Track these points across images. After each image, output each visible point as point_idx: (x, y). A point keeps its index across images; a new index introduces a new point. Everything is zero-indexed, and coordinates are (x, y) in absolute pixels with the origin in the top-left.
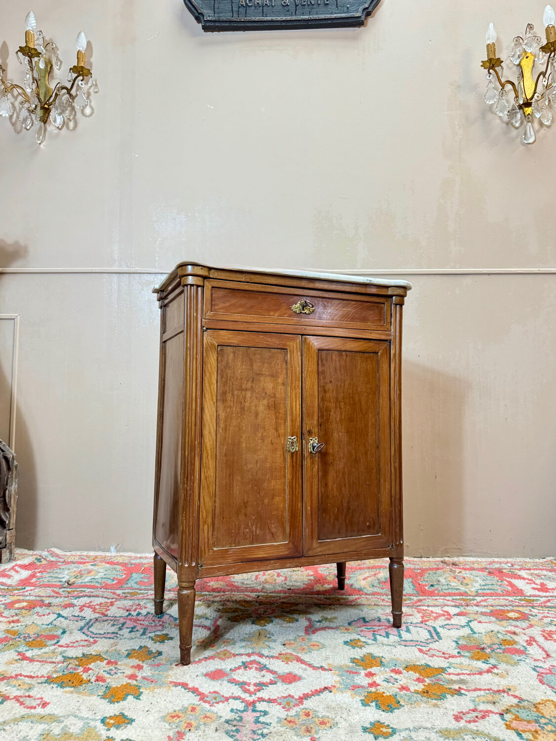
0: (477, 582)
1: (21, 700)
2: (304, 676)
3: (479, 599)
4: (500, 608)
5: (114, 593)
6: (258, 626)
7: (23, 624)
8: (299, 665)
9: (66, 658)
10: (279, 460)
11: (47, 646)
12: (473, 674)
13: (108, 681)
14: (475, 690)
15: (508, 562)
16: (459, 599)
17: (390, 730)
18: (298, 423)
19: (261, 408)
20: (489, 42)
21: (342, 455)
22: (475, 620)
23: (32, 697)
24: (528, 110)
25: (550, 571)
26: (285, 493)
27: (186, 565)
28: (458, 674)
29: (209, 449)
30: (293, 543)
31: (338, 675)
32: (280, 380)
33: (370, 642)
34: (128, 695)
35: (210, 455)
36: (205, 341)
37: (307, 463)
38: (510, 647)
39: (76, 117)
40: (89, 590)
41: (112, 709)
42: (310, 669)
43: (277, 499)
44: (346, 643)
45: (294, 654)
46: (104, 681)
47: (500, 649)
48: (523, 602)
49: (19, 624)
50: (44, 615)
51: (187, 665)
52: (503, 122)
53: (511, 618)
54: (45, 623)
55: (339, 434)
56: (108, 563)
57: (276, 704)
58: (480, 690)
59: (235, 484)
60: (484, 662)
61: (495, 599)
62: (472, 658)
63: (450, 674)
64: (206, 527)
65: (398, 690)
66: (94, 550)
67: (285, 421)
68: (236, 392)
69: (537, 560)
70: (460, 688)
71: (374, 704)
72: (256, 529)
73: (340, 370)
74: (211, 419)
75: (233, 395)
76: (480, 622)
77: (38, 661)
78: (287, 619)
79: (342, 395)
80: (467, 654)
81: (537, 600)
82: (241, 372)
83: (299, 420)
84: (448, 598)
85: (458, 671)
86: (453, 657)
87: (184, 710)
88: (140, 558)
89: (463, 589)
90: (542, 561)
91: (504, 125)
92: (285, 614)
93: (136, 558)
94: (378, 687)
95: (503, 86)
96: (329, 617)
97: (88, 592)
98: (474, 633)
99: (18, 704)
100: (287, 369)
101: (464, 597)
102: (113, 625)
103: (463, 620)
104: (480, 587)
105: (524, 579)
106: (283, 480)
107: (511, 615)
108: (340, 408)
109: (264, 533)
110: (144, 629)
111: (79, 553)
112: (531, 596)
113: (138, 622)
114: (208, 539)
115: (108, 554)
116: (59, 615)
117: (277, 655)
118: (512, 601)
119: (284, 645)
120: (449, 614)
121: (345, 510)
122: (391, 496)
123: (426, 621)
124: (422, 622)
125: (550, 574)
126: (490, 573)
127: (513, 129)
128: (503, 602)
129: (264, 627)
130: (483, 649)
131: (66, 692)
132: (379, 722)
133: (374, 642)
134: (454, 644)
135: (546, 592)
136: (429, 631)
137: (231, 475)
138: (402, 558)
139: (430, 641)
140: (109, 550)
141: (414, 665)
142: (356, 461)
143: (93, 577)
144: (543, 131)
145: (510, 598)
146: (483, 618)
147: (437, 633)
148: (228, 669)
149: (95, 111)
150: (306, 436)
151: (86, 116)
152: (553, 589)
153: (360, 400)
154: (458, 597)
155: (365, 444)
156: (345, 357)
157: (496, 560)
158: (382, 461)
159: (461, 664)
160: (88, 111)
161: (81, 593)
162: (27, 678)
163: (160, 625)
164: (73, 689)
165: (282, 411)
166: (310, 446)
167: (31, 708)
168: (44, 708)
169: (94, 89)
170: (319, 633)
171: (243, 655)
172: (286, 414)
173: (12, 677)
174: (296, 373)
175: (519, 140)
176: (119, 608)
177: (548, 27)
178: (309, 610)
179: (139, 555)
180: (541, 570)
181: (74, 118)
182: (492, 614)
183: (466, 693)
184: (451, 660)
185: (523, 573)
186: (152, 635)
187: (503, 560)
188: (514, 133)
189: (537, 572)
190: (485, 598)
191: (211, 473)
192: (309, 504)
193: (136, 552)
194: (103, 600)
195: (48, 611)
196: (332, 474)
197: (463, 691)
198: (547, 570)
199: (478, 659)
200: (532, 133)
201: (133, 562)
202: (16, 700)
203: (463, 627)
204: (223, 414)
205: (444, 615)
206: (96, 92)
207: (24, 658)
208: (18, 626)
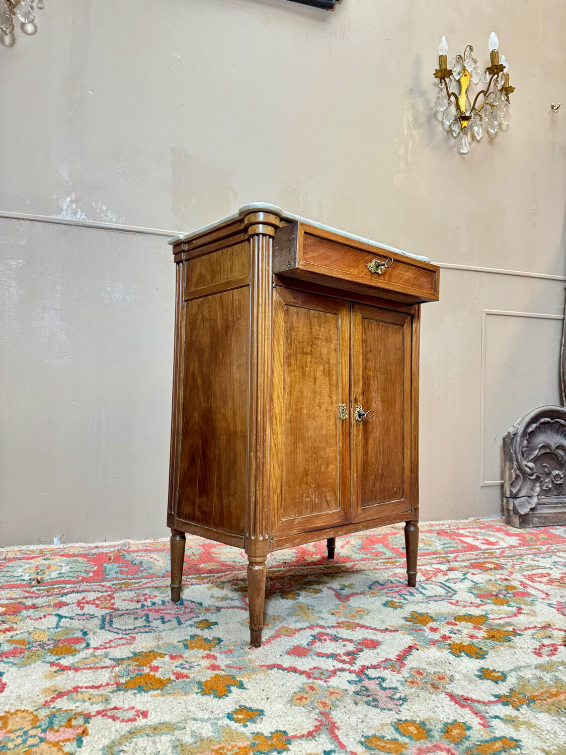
0: (435, 542)
1: (109, 714)
2: (380, 640)
3: (452, 556)
4: (474, 561)
5: (104, 586)
6: (290, 601)
7: (22, 631)
8: (363, 630)
9: (118, 661)
10: (332, 427)
11: (79, 651)
12: (511, 617)
13: (192, 676)
14: (526, 629)
15: (443, 525)
16: (437, 558)
17: (499, 674)
18: (347, 391)
19: (319, 374)
20: (441, 54)
21: (378, 423)
22: (468, 573)
23: (120, 709)
24: (465, 123)
25: (482, 528)
26: (336, 461)
27: (261, 538)
28: (500, 619)
29: (277, 414)
30: (344, 512)
31: (408, 634)
32: (333, 347)
33: (402, 601)
34: (229, 686)
35: (278, 420)
36: (274, 298)
37: (354, 430)
38: (516, 591)
39: (14, 32)
40: (70, 585)
41: (228, 704)
42: (379, 633)
43: (331, 466)
44: (384, 605)
45: (351, 621)
46: (187, 677)
47: (508, 593)
48: (487, 555)
49: (18, 632)
50: (41, 618)
51: (260, 646)
52: (444, 130)
53: (491, 569)
54: (51, 627)
55: (376, 404)
56: (62, 555)
57: (382, 669)
58: (529, 628)
59: (298, 451)
60: (508, 606)
61: (464, 555)
62: (495, 604)
63: (494, 619)
64: (276, 496)
65: (469, 639)
66: (33, 543)
67: (337, 388)
68: (299, 356)
69: (462, 521)
70: (514, 629)
71: (463, 654)
72: (315, 498)
73: (378, 340)
74: (279, 382)
75: (296, 358)
76: (473, 574)
77: (84, 669)
78: (312, 590)
79: (378, 364)
80: (489, 601)
81: (494, 552)
82: (303, 335)
83: (347, 387)
84: (426, 557)
85: (496, 616)
86: (481, 605)
87: (303, 689)
88: (96, 547)
89: (431, 549)
90: (466, 521)
91: (445, 133)
92: (304, 586)
93: (91, 548)
94: (452, 639)
95: (449, 96)
96: (347, 584)
97: (70, 588)
98: (477, 584)
99: (110, 720)
100: (338, 335)
101: (438, 555)
102: (136, 619)
103: (458, 575)
104: (442, 547)
105: (467, 536)
106: (335, 448)
107: (488, 565)
108: (377, 377)
109: (322, 502)
110: (176, 618)
111: (16, 548)
112: (486, 549)
113: (161, 611)
114: (278, 509)
115: (53, 546)
116: (60, 617)
117: (336, 625)
118: (476, 555)
119: (333, 614)
120: (442, 571)
121: (380, 477)
122: (411, 463)
123: (430, 578)
124: (427, 579)
125: (483, 531)
126: (438, 533)
127: (452, 137)
128: (474, 557)
129: (297, 601)
130: (496, 595)
131: (155, 696)
132: (483, 668)
133: (406, 601)
134: (470, 594)
135: (494, 545)
136: (441, 586)
137: (295, 443)
138: (417, 521)
139: (449, 594)
140: (51, 543)
141: (461, 616)
142: (388, 430)
143: (59, 572)
144: (474, 144)
145: (474, 553)
146: (472, 571)
147: (449, 587)
148: (306, 644)
149: (39, 30)
150: (353, 403)
151: (27, 33)
152: (497, 542)
153: (391, 370)
154: (434, 556)
155: (393, 413)
156: (381, 327)
157: (433, 523)
158: (406, 428)
159: (492, 610)
160: (29, 28)
161: (62, 589)
162: (90, 689)
163: (191, 612)
164: (159, 691)
165: (334, 378)
166: (356, 414)
167: (130, 720)
168: (146, 717)
169: (38, 4)
170: (352, 599)
171: (305, 629)
172: (337, 381)
173: (69, 692)
174: (345, 339)
175: (456, 149)
176: (124, 600)
177: (493, 51)
178: (321, 580)
179: (92, 545)
180: (474, 528)
181: (11, 32)
182: (473, 566)
183: (521, 632)
184: (481, 607)
185: (461, 532)
186: (191, 622)
187: (437, 522)
188: (453, 141)
189: (472, 530)
190: (455, 554)
191: (280, 440)
192: (355, 472)
193: (85, 542)
194: (99, 595)
195: (42, 615)
196: (371, 441)
197: (519, 632)
198: (478, 528)
199: (502, 604)
200: (468, 145)
201: (93, 551)
202: (103, 716)
203: (463, 579)
204: (289, 378)
205: (439, 572)
206: (41, 8)
207: (64, 669)
208: (17, 634)
